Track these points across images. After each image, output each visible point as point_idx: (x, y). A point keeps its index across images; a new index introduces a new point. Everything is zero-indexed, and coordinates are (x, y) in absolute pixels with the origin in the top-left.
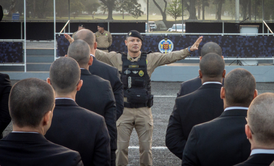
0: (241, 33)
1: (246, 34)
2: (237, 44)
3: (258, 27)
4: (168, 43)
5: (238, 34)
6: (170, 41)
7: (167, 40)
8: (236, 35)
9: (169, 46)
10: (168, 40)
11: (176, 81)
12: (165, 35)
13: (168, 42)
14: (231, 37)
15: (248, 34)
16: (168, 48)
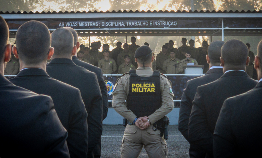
0: (186, 74)
1: (190, 75)
2: (181, 85)
3: (203, 67)
4: (108, 85)
5: (182, 75)
6: (110, 82)
7: (107, 82)
8: (180, 76)
9: (110, 88)
10: (109, 82)
11: (117, 124)
12: (105, 76)
13: (109, 83)
14: (175, 78)
15: (192, 74)
16: (109, 90)
